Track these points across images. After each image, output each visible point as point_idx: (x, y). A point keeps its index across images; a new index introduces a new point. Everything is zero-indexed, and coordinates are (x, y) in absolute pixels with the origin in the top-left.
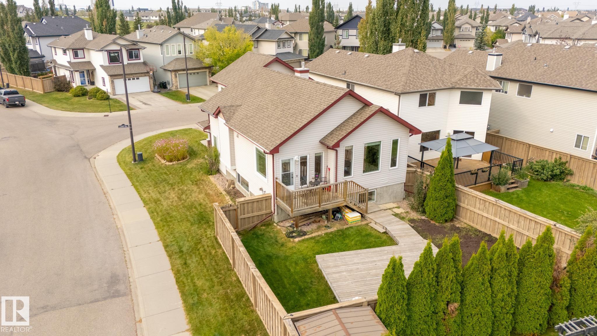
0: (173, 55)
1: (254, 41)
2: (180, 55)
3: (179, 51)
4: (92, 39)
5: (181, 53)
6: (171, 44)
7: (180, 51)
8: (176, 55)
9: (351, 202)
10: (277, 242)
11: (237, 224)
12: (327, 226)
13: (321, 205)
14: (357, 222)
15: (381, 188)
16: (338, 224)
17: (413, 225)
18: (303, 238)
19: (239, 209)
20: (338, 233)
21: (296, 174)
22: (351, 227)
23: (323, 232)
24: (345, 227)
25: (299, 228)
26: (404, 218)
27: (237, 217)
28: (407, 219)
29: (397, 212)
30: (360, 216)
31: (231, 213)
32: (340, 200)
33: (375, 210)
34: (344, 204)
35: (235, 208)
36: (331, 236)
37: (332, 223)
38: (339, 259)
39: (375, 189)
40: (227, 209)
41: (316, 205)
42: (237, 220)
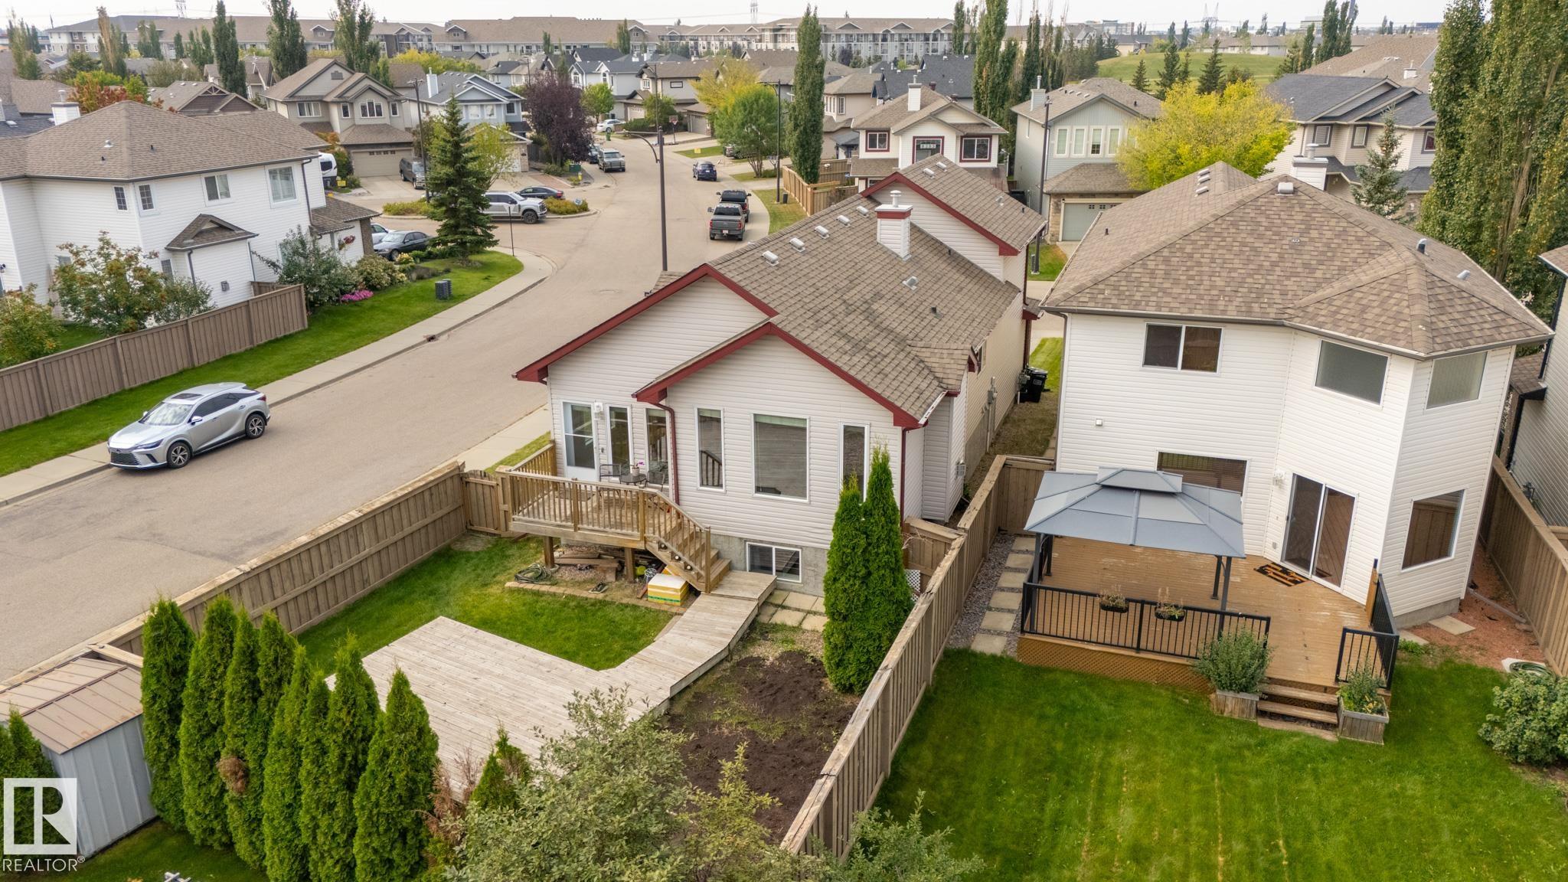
0: (1073, 155)
1: (1355, 126)
2: (1095, 155)
3: (1094, 146)
4: (918, 108)
5: (1098, 152)
6: (1075, 128)
7: (1098, 146)
8: (1084, 154)
9: (666, 548)
10: (494, 576)
11: (499, 519)
12: (601, 586)
13: (580, 526)
14: (669, 602)
15: (816, 549)
16: (628, 591)
17: (768, 663)
18: (521, 586)
19: (500, 489)
20: (592, 605)
21: (601, 446)
22: (635, 607)
23: (569, 591)
24: (625, 601)
25: (553, 566)
26: (793, 642)
27: (498, 503)
28: (789, 647)
29: (806, 626)
30: (675, 590)
31: (487, 490)
32: (630, 532)
33: (741, 594)
34: (640, 546)
35: (494, 483)
36: (573, 604)
37: (626, 583)
38: (456, 640)
39: (796, 546)
40: (478, 480)
41: (569, 524)
42: (498, 510)
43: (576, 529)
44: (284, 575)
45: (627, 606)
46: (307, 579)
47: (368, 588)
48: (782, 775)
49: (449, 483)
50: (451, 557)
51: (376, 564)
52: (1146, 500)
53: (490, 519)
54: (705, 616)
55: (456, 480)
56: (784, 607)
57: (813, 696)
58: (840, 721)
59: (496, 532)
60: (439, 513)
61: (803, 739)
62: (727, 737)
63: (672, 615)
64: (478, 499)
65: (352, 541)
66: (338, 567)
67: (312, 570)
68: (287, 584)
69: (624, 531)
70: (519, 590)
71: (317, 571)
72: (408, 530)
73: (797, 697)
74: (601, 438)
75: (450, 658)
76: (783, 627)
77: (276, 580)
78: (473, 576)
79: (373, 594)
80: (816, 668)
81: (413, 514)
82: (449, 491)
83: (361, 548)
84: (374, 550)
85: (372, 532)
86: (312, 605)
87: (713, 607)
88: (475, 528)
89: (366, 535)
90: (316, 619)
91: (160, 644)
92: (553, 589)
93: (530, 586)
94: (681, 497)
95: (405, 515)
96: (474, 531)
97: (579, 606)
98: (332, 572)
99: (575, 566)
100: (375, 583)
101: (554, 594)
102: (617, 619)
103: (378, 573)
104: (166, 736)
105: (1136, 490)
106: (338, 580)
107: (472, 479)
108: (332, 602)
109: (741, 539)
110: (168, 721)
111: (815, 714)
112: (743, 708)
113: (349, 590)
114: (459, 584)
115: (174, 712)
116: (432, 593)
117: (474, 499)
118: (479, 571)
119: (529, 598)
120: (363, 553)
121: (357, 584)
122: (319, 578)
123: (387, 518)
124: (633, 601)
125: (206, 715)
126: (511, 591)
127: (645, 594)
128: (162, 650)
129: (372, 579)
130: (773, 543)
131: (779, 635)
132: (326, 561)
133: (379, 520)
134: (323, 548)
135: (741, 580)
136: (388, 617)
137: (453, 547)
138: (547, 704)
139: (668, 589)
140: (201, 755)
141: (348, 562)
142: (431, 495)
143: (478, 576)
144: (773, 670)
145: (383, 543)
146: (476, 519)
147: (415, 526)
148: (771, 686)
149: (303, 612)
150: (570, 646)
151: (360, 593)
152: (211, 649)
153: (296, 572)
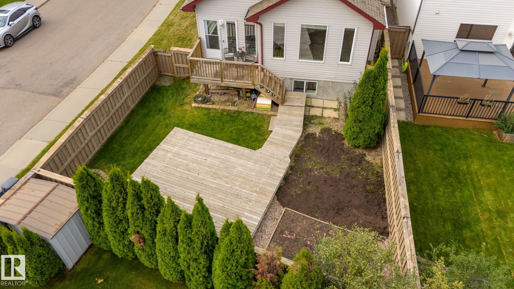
9: (263, 87)
10: (183, 100)
11: (174, 70)
12: (234, 104)
13: (224, 80)
14: (266, 110)
15: (325, 81)
16: (246, 105)
17: (317, 136)
18: (200, 105)
19: (173, 57)
20: (234, 113)
21: (223, 39)
22: (252, 113)
23: (222, 107)
24: (247, 110)
25: (209, 94)
26: (322, 124)
27: (172, 63)
28: (322, 127)
29: (325, 115)
30: (269, 105)
31: (167, 58)
32: (247, 82)
33: (296, 104)
34: (252, 87)
35: (170, 55)
36: (225, 113)
37: (243, 101)
38: (187, 139)
39: (316, 81)
40: (162, 54)
41: (219, 79)
42: (173, 66)
43: (222, 81)
44: (99, 115)
45: (249, 113)
46: (108, 113)
47: (130, 110)
48: (349, 193)
49: (150, 56)
50: (158, 90)
51: (131, 98)
52: (481, 56)
53: (169, 70)
54: (285, 117)
55: (152, 54)
56: (313, 107)
57: (342, 150)
58: (359, 162)
59: (173, 75)
60: (149, 71)
61: (348, 174)
62: (318, 175)
63: (270, 116)
64: (163, 62)
65: (121, 92)
66: (118, 105)
67: (109, 109)
68: (101, 118)
69: (244, 82)
70: (199, 107)
71: (111, 109)
72: (139, 81)
73: (336, 152)
74: (223, 36)
75: (190, 150)
76: (316, 117)
77: (97, 118)
78: (173, 100)
79: (133, 111)
80: (339, 137)
81: (140, 74)
82: (151, 60)
83: (125, 94)
84: (129, 93)
85: (127, 86)
86: (112, 123)
87: (287, 112)
88: (163, 73)
89: (125, 89)
90: (115, 128)
91: (85, 188)
92: (214, 106)
93: (203, 106)
94: (264, 62)
95: (137, 75)
96: (162, 75)
97: (228, 114)
98: (116, 108)
99: (218, 93)
100: (132, 106)
101: (215, 109)
102: (247, 120)
103: (132, 102)
104: (96, 221)
105: (476, 51)
106: (119, 110)
107: (159, 53)
108: (118, 120)
109: (290, 78)
110: (96, 216)
111: (348, 160)
112: (319, 161)
113: (124, 112)
114: (170, 104)
115: (98, 213)
116: (160, 110)
117: (161, 62)
118: (175, 97)
119: (205, 112)
120: (126, 96)
121: (126, 109)
122: (113, 111)
123: (131, 78)
124: (250, 110)
125: (117, 216)
126: (196, 108)
127: (255, 106)
128: (86, 190)
129: (130, 106)
130: (305, 80)
131: (315, 121)
132: (113, 104)
133: (129, 80)
134: (111, 99)
135: (293, 97)
136: (146, 125)
137: (156, 84)
138: (242, 170)
139: (265, 104)
140: (118, 231)
141: (121, 102)
142: (145, 63)
143: (176, 100)
144: (320, 139)
145: (132, 89)
146: (163, 70)
147: (142, 78)
148: (324, 147)
149: (109, 127)
150: (234, 136)
151: (128, 112)
152: (115, 191)
153: (103, 112)
